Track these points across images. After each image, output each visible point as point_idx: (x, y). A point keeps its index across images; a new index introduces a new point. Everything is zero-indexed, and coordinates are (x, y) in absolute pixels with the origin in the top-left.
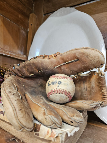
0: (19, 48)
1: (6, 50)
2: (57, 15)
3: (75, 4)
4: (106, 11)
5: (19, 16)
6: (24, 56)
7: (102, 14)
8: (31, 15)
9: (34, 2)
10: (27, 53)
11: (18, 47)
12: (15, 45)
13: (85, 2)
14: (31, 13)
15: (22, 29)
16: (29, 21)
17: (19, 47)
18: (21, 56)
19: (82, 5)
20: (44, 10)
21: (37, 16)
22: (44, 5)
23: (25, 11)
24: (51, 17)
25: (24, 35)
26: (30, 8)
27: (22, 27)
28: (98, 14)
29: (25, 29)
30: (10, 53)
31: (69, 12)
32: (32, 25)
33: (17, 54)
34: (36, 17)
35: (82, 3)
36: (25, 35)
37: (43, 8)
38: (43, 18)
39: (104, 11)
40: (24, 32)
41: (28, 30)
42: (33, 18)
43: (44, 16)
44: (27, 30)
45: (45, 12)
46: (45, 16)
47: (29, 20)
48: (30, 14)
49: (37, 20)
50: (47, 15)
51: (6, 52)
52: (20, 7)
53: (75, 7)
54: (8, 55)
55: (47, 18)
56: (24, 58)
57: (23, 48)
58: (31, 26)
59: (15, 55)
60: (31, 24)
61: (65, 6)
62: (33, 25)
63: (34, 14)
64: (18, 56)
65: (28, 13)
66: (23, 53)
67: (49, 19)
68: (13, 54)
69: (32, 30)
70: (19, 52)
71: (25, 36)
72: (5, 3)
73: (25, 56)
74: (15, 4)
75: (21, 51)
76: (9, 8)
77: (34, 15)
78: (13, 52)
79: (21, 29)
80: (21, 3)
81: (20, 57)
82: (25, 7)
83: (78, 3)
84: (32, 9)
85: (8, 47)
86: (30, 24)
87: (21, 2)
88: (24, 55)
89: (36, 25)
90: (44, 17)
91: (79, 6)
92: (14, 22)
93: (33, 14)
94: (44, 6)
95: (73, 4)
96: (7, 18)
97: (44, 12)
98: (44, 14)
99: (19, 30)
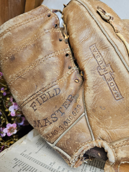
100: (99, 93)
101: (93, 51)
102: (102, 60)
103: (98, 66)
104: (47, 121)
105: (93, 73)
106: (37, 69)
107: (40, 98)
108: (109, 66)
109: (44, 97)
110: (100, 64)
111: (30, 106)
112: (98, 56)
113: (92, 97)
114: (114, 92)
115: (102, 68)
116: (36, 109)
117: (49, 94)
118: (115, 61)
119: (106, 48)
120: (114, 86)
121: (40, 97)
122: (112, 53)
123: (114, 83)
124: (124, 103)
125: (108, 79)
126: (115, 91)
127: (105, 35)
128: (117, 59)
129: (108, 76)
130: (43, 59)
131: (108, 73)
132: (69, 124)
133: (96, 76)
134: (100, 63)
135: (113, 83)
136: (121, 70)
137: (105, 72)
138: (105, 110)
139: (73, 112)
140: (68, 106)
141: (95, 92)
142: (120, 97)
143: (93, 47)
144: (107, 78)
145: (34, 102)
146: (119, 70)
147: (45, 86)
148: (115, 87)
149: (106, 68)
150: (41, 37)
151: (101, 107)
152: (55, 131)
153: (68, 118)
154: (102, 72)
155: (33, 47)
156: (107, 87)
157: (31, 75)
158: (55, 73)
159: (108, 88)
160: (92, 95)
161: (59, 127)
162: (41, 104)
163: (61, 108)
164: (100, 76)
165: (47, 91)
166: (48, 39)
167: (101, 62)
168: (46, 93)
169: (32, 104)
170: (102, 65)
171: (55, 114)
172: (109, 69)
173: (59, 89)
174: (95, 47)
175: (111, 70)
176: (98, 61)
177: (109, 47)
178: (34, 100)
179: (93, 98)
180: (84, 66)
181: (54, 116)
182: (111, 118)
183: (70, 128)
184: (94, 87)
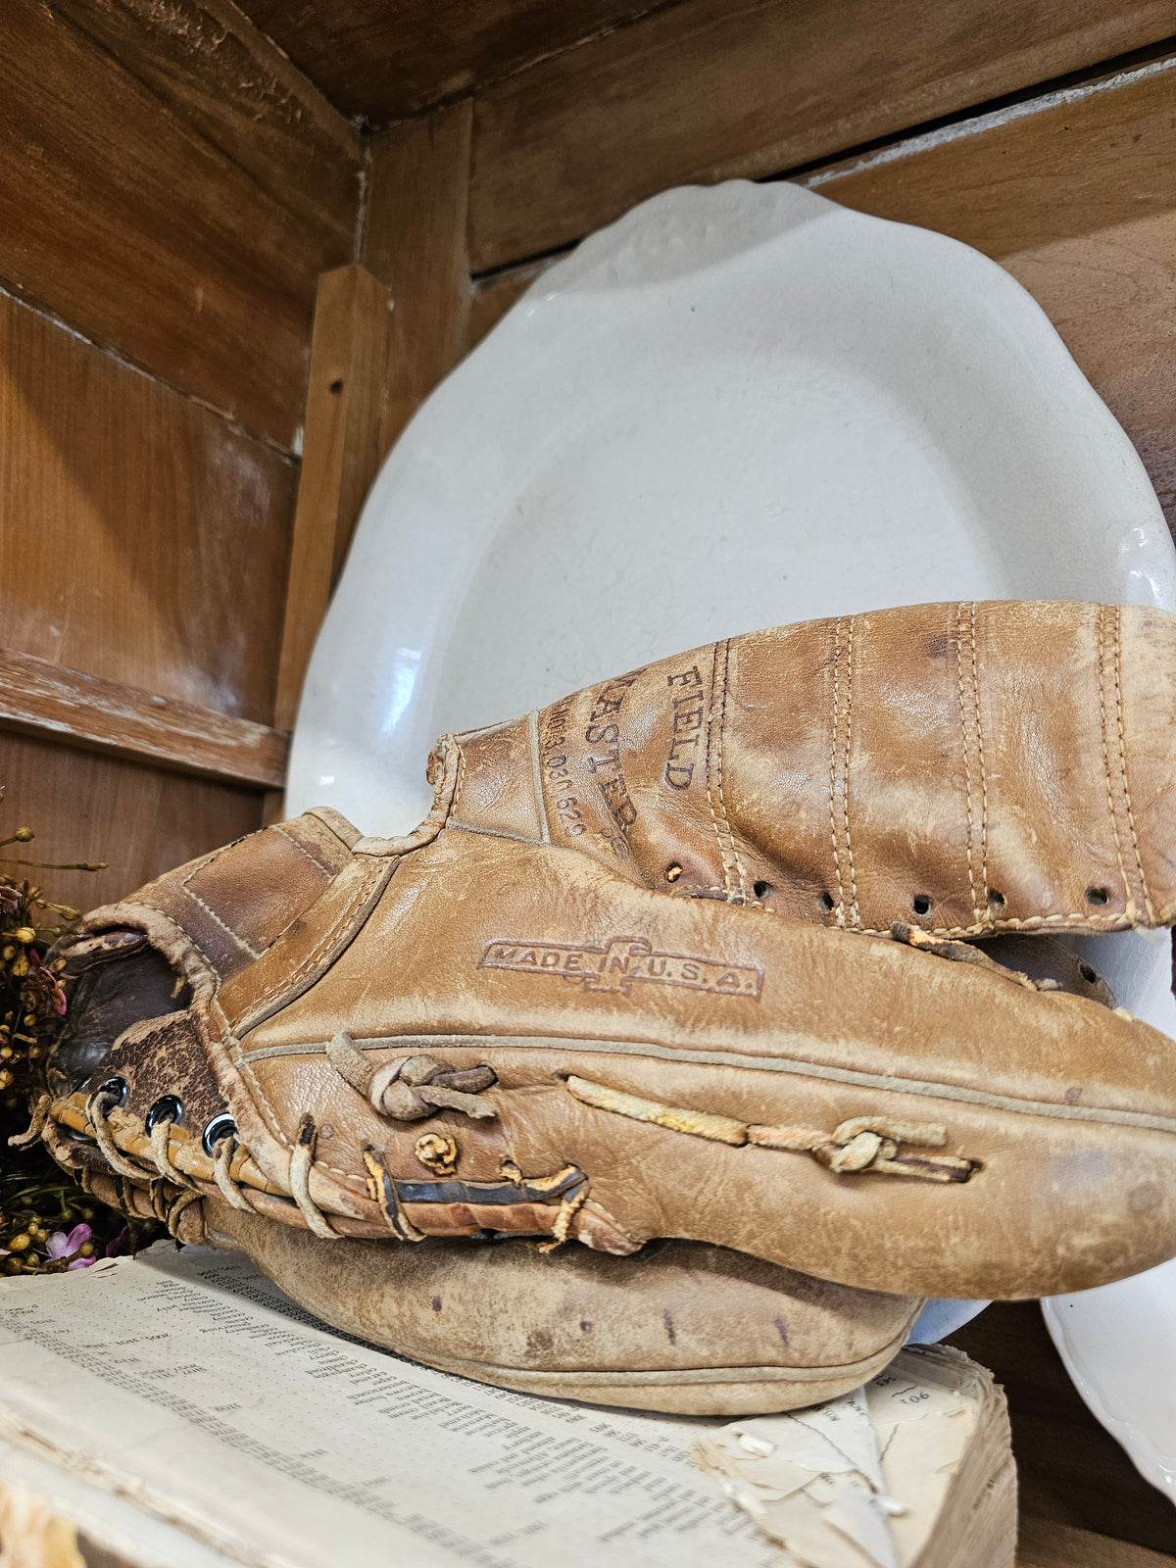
0: (186, 644)
1: (29, 666)
2: (613, 274)
3: (816, 151)
4: (1172, 206)
5: (200, 294)
6: (243, 732)
7: (1119, 233)
8: (331, 283)
9: (368, 156)
10: (282, 703)
11: (180, 628)
12: (138, 604)
13: (917, 119)
14: (337, 258)
15: (228, 435)
16: (306, 353)
17: (193, 626)
18: (206, 730)
19: (892, 154)
20: (470, 230)
21: (394, 295)
22: (472, 175)
23: (267, 246)
24: (551, 297)
25: (248, 495)
26: (324, 216)
27: (229, 416)
28: (1073, 244)
29: (256, 437)
30: (65, 695)
31: (746, 236)
32: (337, 387)
33: (161, 708)
34: (391, 305)
35: (883, 129)
36: (263, 497)
37: (463, 210)
38: (462, 316)
39: (1146, 202)
40: (247, 468)
41: (298, 447)
42: (356, 314)
43: (471, 289)
44: (288, 441)
45: (490, 255)
46: (484, 287)
47: (307, 339)
48: (315, 271)
49: (400, 332)
50: (503, 282)
51: (28, 679)
52: (213, 197)
53: (816, 180)
54: (51, 717)
55: (506, 304)
56: (242, 749)
57: (241, 640)
58: (330, 396)
59: (130, 714)
60: (334, 375)
61: (697, 174)
62: (347, 391)
63: (361, 270)
64: (171, 735)
65: (300, 266)
66: (232, 700)
67: (526, 315)
68: (103, 705)
69: (341, 441)
70: (185, 684)
71: (258, 509)
72: (36, 150)
73: (254, 734)
74: (152, 172)
75: (213, 670)
76: (78, 205)
77: (366, 280)
78: (105, 687)
79: (215, 433)
80: (223, 164)
81: (196, 743)
82: (263, 197)
83: (847, 132)
84: (339, 228)
85: (53, 630)
86: (316, 385)
87: (220, 149)
88: (246, 723)
89: (385, 394)
90: (475, 306)
91: (862, 165)
92: (130, 360)
93: (354, 274)
94: (472, 189)
95: (796, 152)
96: (49, 309)
97: (474, 255)
98: (475, 276)
99: (192, 444)
100: (561, 900)
101: (733, 975)
102: (664, 977)
103: (654, 949)
104: (608, 708)
105: (641, 919)
106: (817, 732)
107: (698, 704)
108: (618, 988)
109: (689, 721)
110: (652, 962)
111: (695, 668)
112: (690, 975)
113: (567, 875)
114: (523, 952)
115: (631, 960)
116: (671, 683)
117: (691, 741)
118: (615, 1013)
119: (698, 1020)
120: (539, 961)
121: (701, 709)
122: (656, 1026)
123: (551, 969)
124: (463, 960)
125: (580, 956)
126: (523, 955)
127: (763, 1056)
128: (617, 1023)
129: (589, 965)
130: (841, 767)
131: (601, 969)
132: (547, 771)
133: (625, 922)
134: (658, 961)
135: (554, 965)
136: (568, 1013)
137: (609, 963)
138: (494, 892)
139: (575, 803)
140: (606, 796)
141: (573, 889)
142: (489, 961)
143: (749, 986)
144: (586, 956)
145: (700, 682)
146: (573, 1005)
147: (726, 735)
148: (535, 964)
149: (621, 976)
150: (957, 794)
151: (514, 884)
152: (560, 722)
153: (567, 778)
154: (621, 952)
155: (939, 748)
156: (556, 939)
157: (811, 700)
158: (755, 796)
159: (551, 941)
160: (572, 878)
161: (563, 739)
162: (676, 703)
163: (619, 767)
164: (609, 936)
165: (703, 741)
166: (925, 824)
167: (657, 969)
168: (702, 732)
169: (697, 676)
170: (645, 967)
171: (612, 741)
172: (610, 980)
173: (686, 785)
174: (742, 989)
175: (600, 987)
176: (669, 961)
177: (692, 1032)
178: (704, 687)
179: (561, 874)
180: (695, 906)
181: (609, 736)
182: (461, 898)
183: (536, 764)
184: (592, 895)
